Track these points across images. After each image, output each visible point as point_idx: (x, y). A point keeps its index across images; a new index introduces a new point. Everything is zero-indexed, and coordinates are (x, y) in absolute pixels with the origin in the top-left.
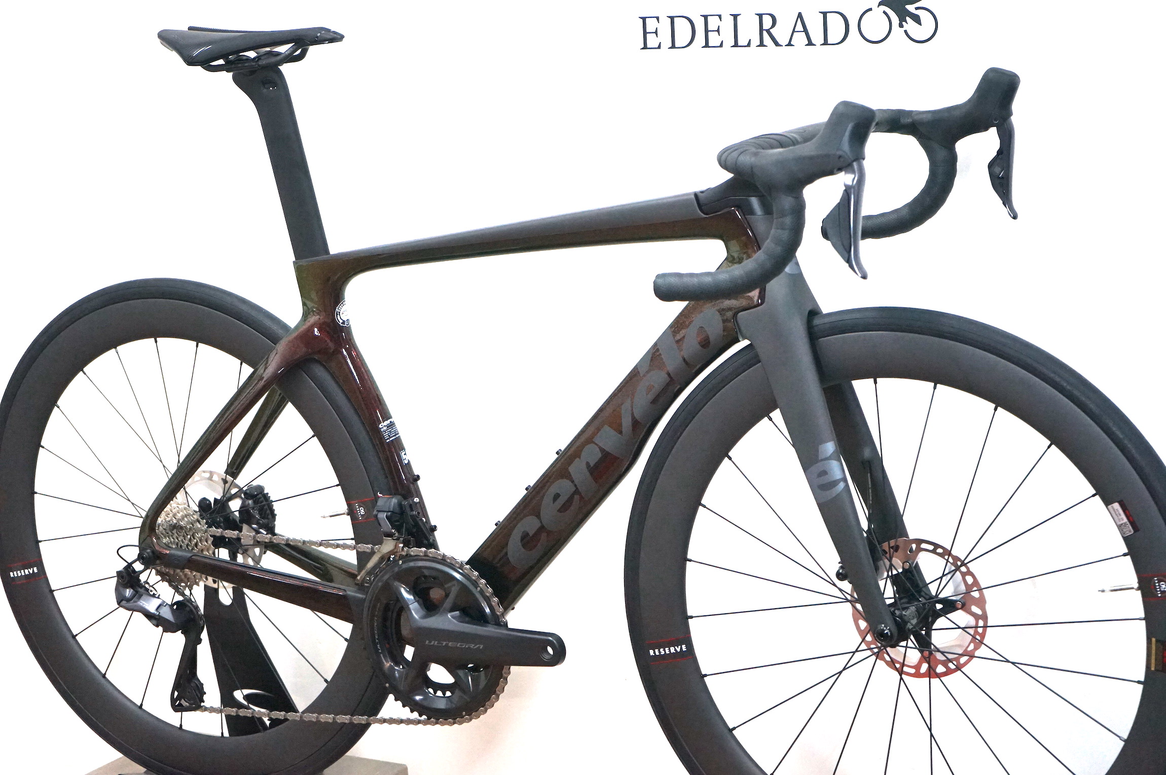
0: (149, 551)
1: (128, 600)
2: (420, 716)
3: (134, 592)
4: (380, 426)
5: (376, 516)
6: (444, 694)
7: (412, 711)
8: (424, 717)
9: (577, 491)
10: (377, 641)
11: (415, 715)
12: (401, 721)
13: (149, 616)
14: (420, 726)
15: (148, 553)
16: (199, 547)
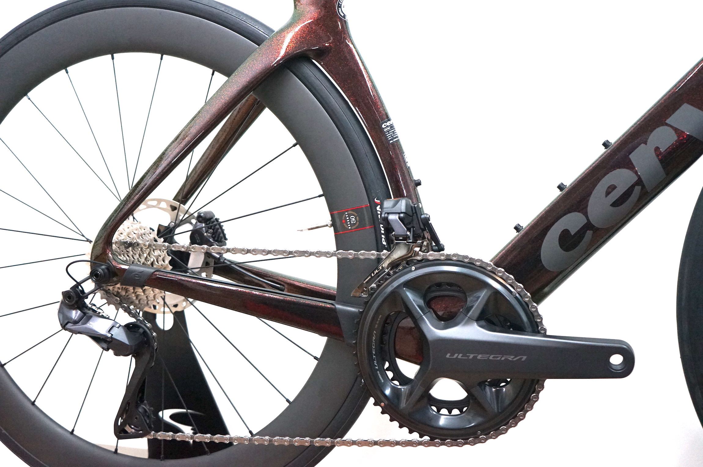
0: (103, 267)
1: (75, 322)
2: (421, 436)
3: (82, 314)
4: (383, 126)
5: (387, 218)
6: (450, 412)
7: (411, 432)
8: (427, 438)
9: (639, 182)
10: (374, 357)
11: (415, 436)
12: (397, 443)
13: (98, 338)
14: (421, 447)
15: (103, 270)
16: (155, 266)
